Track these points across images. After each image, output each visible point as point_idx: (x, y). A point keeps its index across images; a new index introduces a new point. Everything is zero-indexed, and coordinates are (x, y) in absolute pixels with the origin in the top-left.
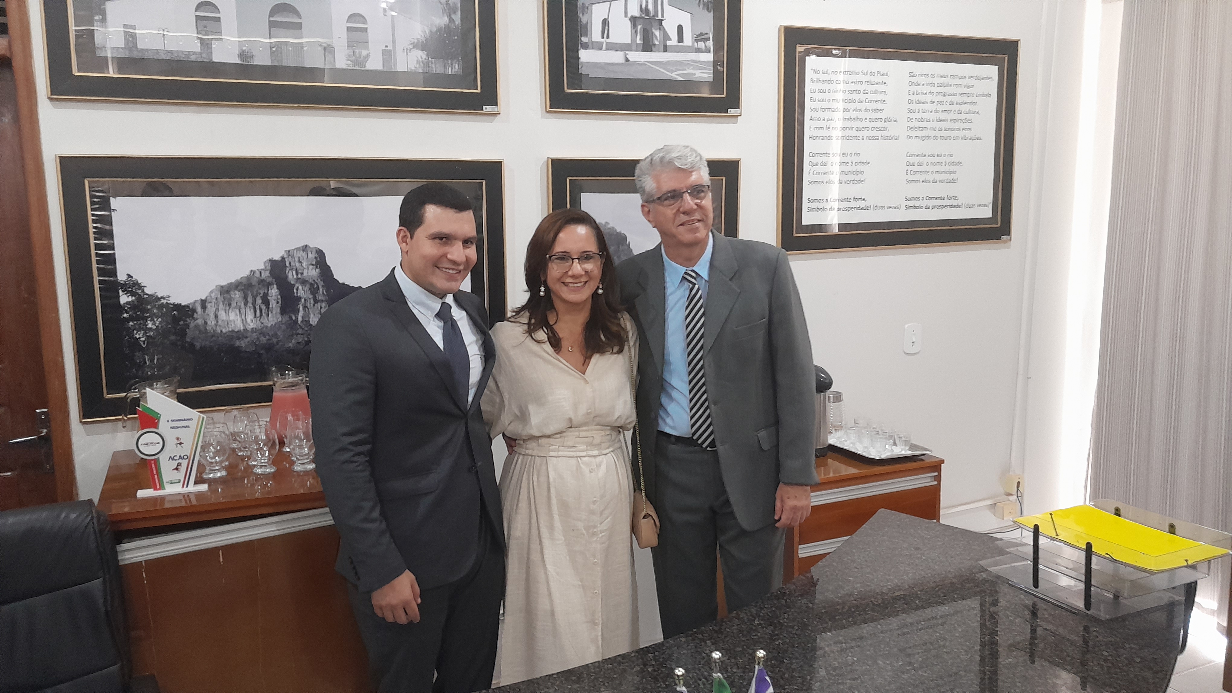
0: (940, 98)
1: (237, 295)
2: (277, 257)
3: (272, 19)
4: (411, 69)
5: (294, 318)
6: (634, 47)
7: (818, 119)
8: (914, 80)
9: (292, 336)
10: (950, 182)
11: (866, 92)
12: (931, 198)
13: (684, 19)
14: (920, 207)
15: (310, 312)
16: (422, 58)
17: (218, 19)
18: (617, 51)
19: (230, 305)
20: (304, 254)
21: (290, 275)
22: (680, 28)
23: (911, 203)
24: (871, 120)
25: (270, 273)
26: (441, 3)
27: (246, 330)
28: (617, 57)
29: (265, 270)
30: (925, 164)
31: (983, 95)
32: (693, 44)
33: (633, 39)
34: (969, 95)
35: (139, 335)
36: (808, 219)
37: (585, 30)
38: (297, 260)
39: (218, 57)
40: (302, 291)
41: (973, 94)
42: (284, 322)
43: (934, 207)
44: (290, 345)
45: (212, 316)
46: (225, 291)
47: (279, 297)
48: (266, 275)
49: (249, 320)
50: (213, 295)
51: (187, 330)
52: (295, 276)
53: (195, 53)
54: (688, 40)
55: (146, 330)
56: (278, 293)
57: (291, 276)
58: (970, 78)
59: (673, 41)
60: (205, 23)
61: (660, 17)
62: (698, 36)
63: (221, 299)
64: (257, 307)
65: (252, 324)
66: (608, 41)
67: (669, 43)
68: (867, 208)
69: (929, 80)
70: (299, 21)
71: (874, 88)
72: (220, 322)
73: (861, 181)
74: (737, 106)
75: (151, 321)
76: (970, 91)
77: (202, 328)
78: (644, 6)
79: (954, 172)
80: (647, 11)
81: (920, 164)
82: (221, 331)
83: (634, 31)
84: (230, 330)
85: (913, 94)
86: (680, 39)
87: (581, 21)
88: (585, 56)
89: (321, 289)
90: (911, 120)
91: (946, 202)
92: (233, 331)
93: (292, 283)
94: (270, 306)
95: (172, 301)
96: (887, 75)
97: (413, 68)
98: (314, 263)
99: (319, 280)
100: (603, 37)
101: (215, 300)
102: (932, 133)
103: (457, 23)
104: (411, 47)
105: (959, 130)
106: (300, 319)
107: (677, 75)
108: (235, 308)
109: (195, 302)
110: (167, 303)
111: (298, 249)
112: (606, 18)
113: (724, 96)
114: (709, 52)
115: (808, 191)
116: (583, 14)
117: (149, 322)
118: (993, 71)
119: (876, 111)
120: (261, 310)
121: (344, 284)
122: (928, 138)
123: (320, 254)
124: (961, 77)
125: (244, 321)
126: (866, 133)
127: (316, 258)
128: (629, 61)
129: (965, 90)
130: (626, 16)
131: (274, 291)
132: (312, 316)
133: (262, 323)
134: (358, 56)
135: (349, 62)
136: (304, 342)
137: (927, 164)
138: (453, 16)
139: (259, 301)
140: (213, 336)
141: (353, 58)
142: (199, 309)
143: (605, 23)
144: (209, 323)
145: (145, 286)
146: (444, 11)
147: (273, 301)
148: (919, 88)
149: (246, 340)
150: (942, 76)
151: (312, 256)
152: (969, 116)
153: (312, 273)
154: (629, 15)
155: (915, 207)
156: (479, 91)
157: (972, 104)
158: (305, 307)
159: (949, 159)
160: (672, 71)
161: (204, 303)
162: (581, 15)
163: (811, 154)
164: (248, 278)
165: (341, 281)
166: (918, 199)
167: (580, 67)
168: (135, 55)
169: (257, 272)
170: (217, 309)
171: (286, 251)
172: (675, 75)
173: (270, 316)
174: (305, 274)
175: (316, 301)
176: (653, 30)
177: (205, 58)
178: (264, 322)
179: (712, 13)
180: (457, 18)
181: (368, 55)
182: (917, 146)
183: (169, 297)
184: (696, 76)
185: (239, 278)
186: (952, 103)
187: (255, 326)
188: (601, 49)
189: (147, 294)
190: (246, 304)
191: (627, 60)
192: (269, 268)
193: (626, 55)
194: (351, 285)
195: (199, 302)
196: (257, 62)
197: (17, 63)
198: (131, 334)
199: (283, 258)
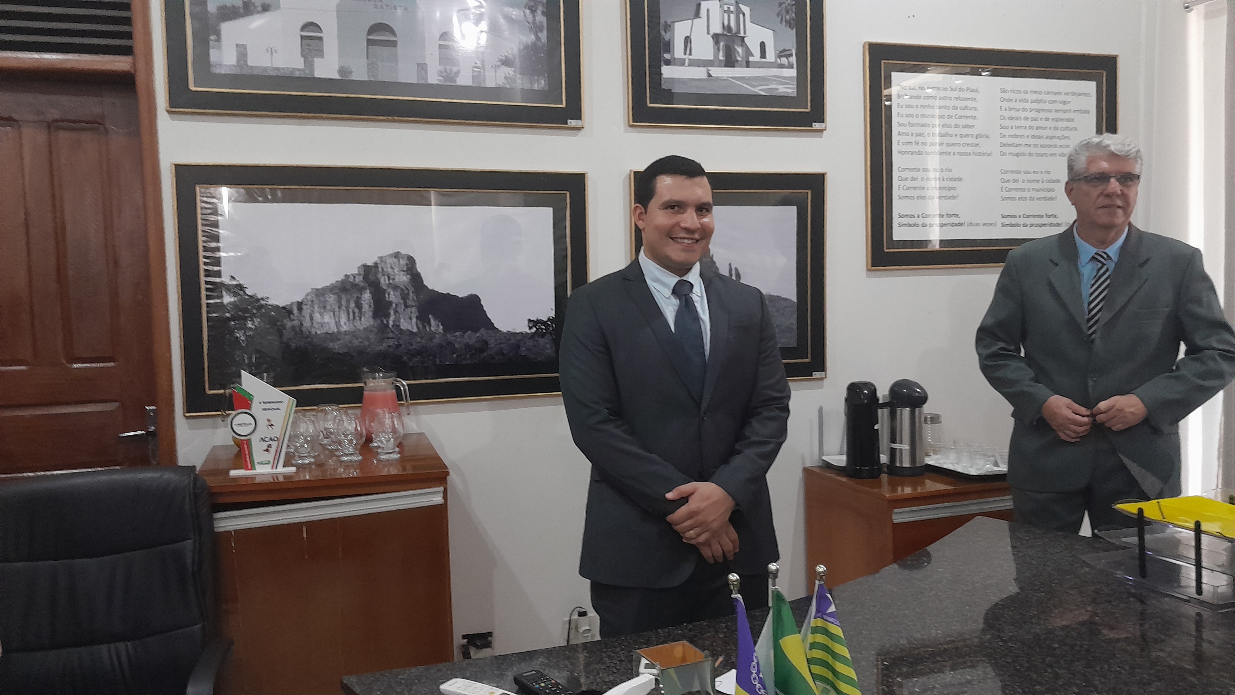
0: (1034, 114)
1: (331, 299)
2: (370, 263)
3: (369, 37)
4: (499, 85)
5: (385, 322)
6: (717, 63)
7: (907, 134)
8: (1006, 96)
9: (383, 339)
10: (1048, 199)
11: (955, 108)
12: (1028, 216)
13: (767, 35)
14: (1018, 225)
15: (401, 317)
16: (509, 74)
17: (320, 39)
18: (699, 67)
19: (325, 307)
20: (396, 260)
21: (382, 281)
22: (763, 45)
23: (1008, 221)
24: (961, 136)
25: (363, 278)
26: (528, 22)
27: (339, 332)
28: (699, 73)
29: (359, 275)
30: (1020, 181)
31: (1081, 111)
32: (776, 60)
33: (716, 56)
34: (1065, 111)
35: (239, 334)
36: (898, 234)
37: (668, 46)
38: (389, 266)
39: (319, 73)
40: (393, 297)
41: (1070, 111)
42: (376, 324)
43: (1032, 225)
44: (382, 348)
45: (308, 318)
46: (320, 293)
47: (372, 301)
48: (359, 279)
49: (342, 323)
50: (309, 297)
51: (284, 331)
52: (387, 282)
53: (299, 70)
54: (771, 56)
55: (246, 329)
56: (371, 298)
57: (384, 281)
58: (1066, 94)
59: (756, 57)
60: (308, 41)
61: (742, 34)
62: (780, 52)
63: (316, 301)
64: (351, 310)
65: (345, 327)
66: (690, 57)
67: (751, 59)
68: (960, 225)
69: (1022, 96)
70: (394, 39)
71: (964, 104)
72: (315, 325)
73: (954, 197)
74: (822, 120)
75: (250, 321)
76: (1066, 107)
77: (297, 329)
78: (726, 23)
79: (1052, 190)
80: (729, 29)
81: (1015, 181)
82: (316, 333)
83: (716, 47)
84: (325, 332)
85: (1006, 110)
86: (763, 55)
87: (664, 39)
88: (667, 72)
89: (411, 295)
90: (1004, 136)
91: (1045, 220)
92: (327, 333)
93: (385, 288)
94: (363, 310)
95: (270, 302)
96: (977, 91)
97: (501, 84)
98: (405, 269)
99: (410, 286)
100: (685, 54)
101: (310, 303)
102: (1027, 150)
103: (543, 41)
104: (499, 63)
105: (1055, 146)
106: (391, 323)
107: (761, 90)
108: (330, 310)
109: (292, 303)
110: (266, 304)
111: (390, 255)
112: (688, 35)
113: (808, 110)
114: (792, 67)
115: (897, 207)
116: (666, 32)
118: (1091, 87)
119: (966, 126)
120: (354, 313)
121: (433, 291)
122: (1023, 154)
123: (411, 260)
124: (1055, 93)
125: (338, 324)
126: (956, 149)
127: (407, 265)
128: (712, 76)
129: (1061, 107)
130: (708, 33)
131: (367, 296)
132: (402, 320)
133: (355, 326)
134: (449, 72)
135: (441, 78)
136: (394, 345)
137: (1023, 181)
138: (540, 35)
139: (352, 305)
140: (308, 337)
141: (445, 74)
142: (295, 311)
143: (688, 40)
144: (304, 324)
145: (247, 288)
146: (531, 29)
147: (366, 305)
148: (1012, 105)
149: (339, 342)
150: (1035, 92)
151: (403, 262)
152: (1066, 133)
153: (403, 278)
154: (712, 33)
155: (1011, 225)
156: (564, 105)
157: (1070, 120)
158: (396, 311)
159: (1046, 177)
160: (754, 87)
161: (300, 305)
162: (663, 33)
163: (900, 169)
164: (342, 282)
165: (430, 288)
166: (1015, 216)
167: (662, 82)
168: (246, 71)
169: (352, 277)
170: (313, 312)
171: (378, 257)
172: (759, 90)
173: (363, 319)
174: (397, 280)
175: (406, 306)
176: (736, 47)
177: (307, 73)
178: (356, 324)
179: (794, 29)
180: (544, 36)
181: (458, 72)
182: (1011, 163)
183: (268, 298)
184: (779, 91)
185: (334, 282)
186: (1047, 119)
187: (348, 329)
188: (683, 65)
189: (248, 295)
190: (340, 308)
191: (710, 75)
192: (362, 273)
193: (708, 70)
194: (440, 292)
195: (296, 304)
196: (355, 77)
197: (140, 79)
198: (232, 333)
199: (376, 264)
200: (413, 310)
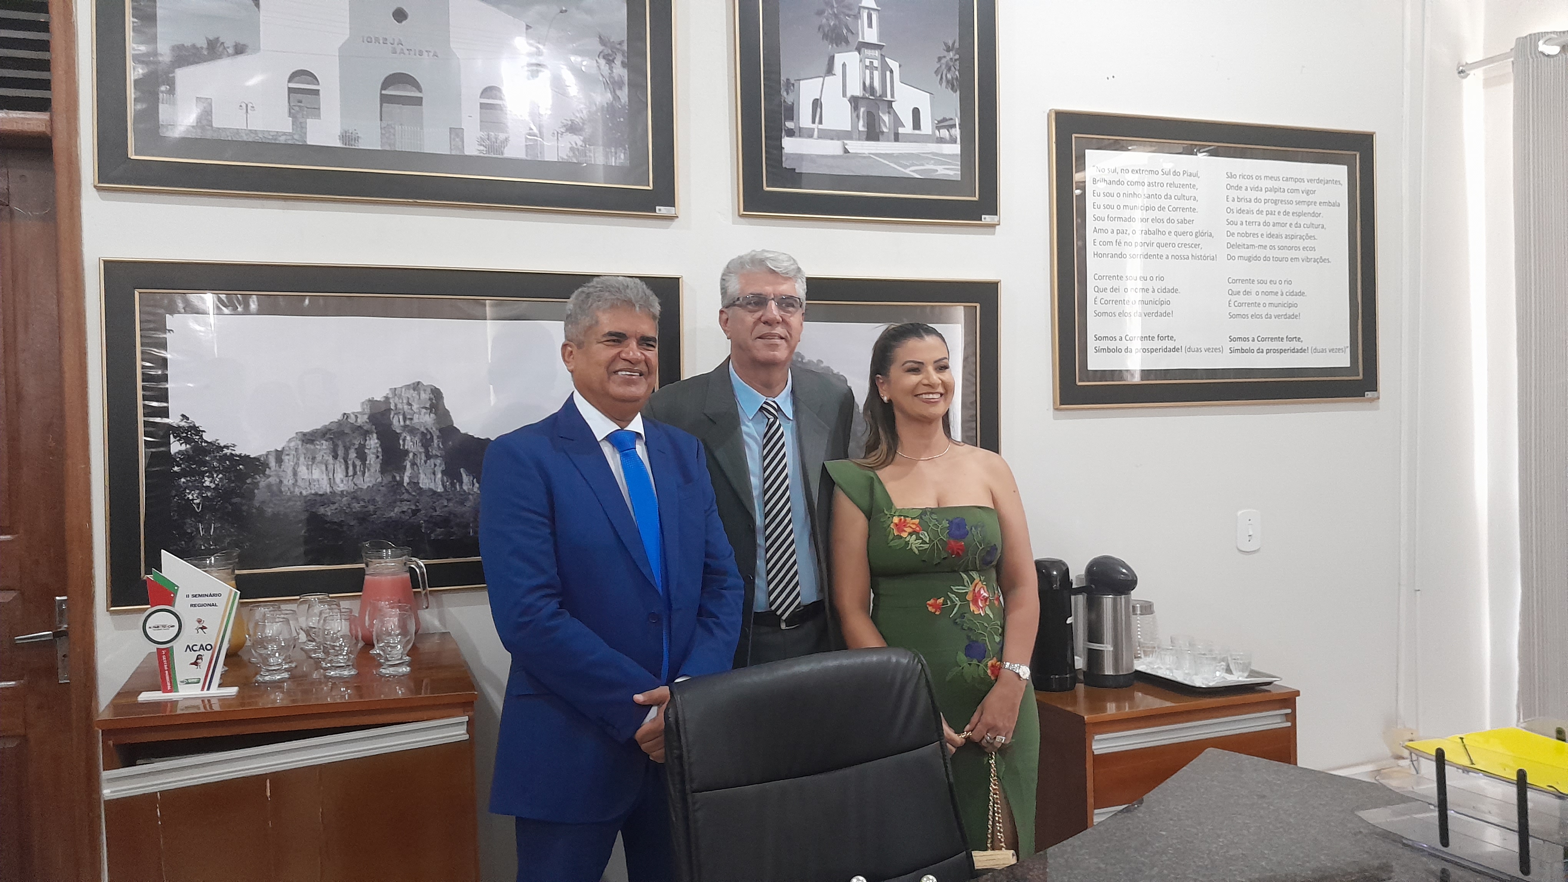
0: (1270, 207)
1: (324, 446)
2: (379, 397)
3: (383, 92)
4: (563, 159)
5: (398, 478)
6: (856, 135)
7: (1105, 231)
8: (1234, 182)
9: (395, 502)
10: (1290, 317)
11: (1168, 197)
12: (1264, 340)
13: (922, 100)
14: (1251, 351)
15: (421, 471)
16: (576, 144)
17: (316, 92)
18: (832, 139)
19: (314, 458)
20: (415, 394)
21: (395, 421)
22: (916, 112)
23: (1238, 345)
24: (1177, 234)
25: (368, 418)
26: (602, 75)
27: (333, 493)
28: (833, 148)
29: (362, 413)
30: (1254, 293)
31: (1329, 204)
32: (934, 132)
33: (854, 125)
34: (1309, 204)
35: (192, 496)
36: (1095, 362)
37: (791, 112)
38: (405, 401)
39: (313, 139)
40: (410, 443)
41: (1315, 203)
42: (385, 482)
43: (1268, 351)
44: (392, 514)
45: (290, 472)
46: (309, 438)
47: (380, 450)
48: (363, 420)
49: (338, 480)
50: (292, 444)
51: (256, 491)
52: (402, 423)
53: (284, 134)
54: (927, 126)
55: (202, 488)
56: (378, 445)
57: (397, 423)
58: (1309, 181)
59: (907, 128)
60: (300, 96)
61: (889, 98)
62: (939, 122)
63: (301, 450)
64: (350, 462)
65: (341, 485)
66: (820, 127)
67: (901, 130)
68: (1175, 350)
69: (1254, 183)
70: (419, 95)
71: (1179, 192)
72: (300, 482)
73: (1167, 314)
74: (994, 211)
75: (208, 477)
76: (1311, 198)
77: (275, 488)
78: (868, 83)
79: (1295, 305)
80: (872, 89)
81: (1247, 293)
82: (301, 493)
83: (854, 115)
84: (313, 492)
85: (1233, 200)
86: (917, 125)
87: (785, 101)
88: (789, 145)
89: (436, 441)
90: (1233, 234)
91: (1285, 345)
92: (316, 494)
93: (398, 431)
94: (368, 462)
95: (237, 452)
96: (1196, 175)
97: (566, 157)
98: (428, 406)
99: (434, 429)
100: (814, 122)
101: (294, 452)
102: (1261, 253)
103: (623, 101)
104: (563, 130)
105: (1297, 248)
106: (406, 480)
107: (913, 171)
108: (321, 462)
109: (268, 453)
110: (231, 454)
111: (408, 387)
112: (818, 98)
113: (976, 198)
114: (955, 142)
115: (1094, 326)
116: (788, 93)
117: (206, 479)
118: (1340, 172)
119: (1184, 222)
120: (354, 466)
121: (466, 435)
122: (1257, 258)
123: (437, 394)
124: (1296, 180)
125: (331, 482)
126: (1170, 251)
127: (430, 399)
128: (849, 152)
129: (1304, 197)
130: (844, 95)
131: (373, 442)
132: (422, 476)
133: (355, 485)
134: (494, 140)
135: (482, 148)
136: (410, 511)
137: (1257, 293)
138: (618, 93)
139: (353, 455)
140: (289, 500)
141: (488, 142)
142: (272, 463)
143: (817, 104)
144: (285, 482)
145: (204, 431)
146: (606, 84)
147: (372, 456)
148: (1241, 194)
149: (333, 507)
150: (1271, 178)
151: (425, 396)
152: (1311, 232)
153: (425, 420)
154: (849, 95)
155: (1243, 351)
156: (651, 188)
157: (1314, 215)
158: (413, 464)
159: (1286, 288)
160: (906, 167)
161: (279, 455)
162: (784, 94)
163: (1097, 277)
164: (339, 423)
165: (463, 431)
166: (1246, 339)
167: (784, 159)
168: (209, 135)
169: (353, 416)
170: (297, 464)
171: (391, 389)
172: (910, 172)
173: (366, 474)
174: (416, 420)
175: (428, 457)
176: (881, 114)
177: (297, 140)
178: (357, 482)
179: (958, 92)
180: (624, 94)
181: (507, 140)
182: (1241, 269)
183: (234, 446)
184: (938, 173)
185: (327, 423)
186: (1286, 213)
187: (346, 488)
188: (811, 136)
189: (206, 442)
190: (335, 457)
191: (846, 151)
192: (367, 411)
193: (844, 145)
194: (476, 436)
195: (274, 454)
196: (362, 145)
197: (59, 144)
198: (181, 494)
199: (387, 398)
200: (438, 461)
